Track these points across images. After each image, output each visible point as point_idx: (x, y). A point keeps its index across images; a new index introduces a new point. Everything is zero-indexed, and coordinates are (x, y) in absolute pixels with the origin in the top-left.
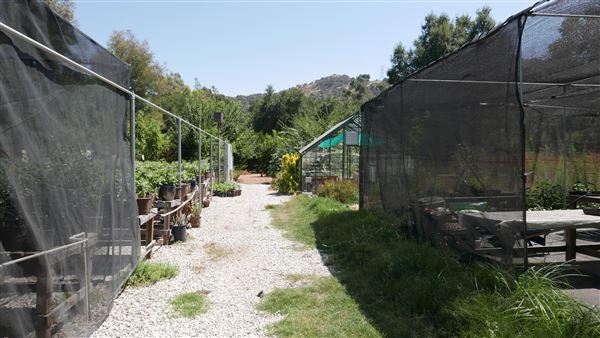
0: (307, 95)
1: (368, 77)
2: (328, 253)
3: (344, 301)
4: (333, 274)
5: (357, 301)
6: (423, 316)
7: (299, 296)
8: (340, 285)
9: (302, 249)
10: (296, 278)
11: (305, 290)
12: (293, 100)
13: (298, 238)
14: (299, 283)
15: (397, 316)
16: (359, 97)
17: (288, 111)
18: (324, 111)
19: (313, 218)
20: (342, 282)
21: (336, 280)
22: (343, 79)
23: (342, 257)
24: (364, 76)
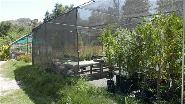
0: (13, 24)
1: (37, 20)
2: (19, 81)
3: (24, 97)
4: (21, 88)
5: (29, 96)
6: (51, 96)
7: (5, 98)
8: (23, 91)
9: (8, 81)
10: (4, 92)
11: (8, 96)
12: (7, 25)
13: (7, 77)
14: (6, 93)
15: (42, 97)
16: (34, 26)
17: (5, 29)
18: (20, 30)
19: (14, 68)
20: (24, 90)
21: (22, 89)
22: (28, 20)
23: (24, 81)
24: (36, 20)
